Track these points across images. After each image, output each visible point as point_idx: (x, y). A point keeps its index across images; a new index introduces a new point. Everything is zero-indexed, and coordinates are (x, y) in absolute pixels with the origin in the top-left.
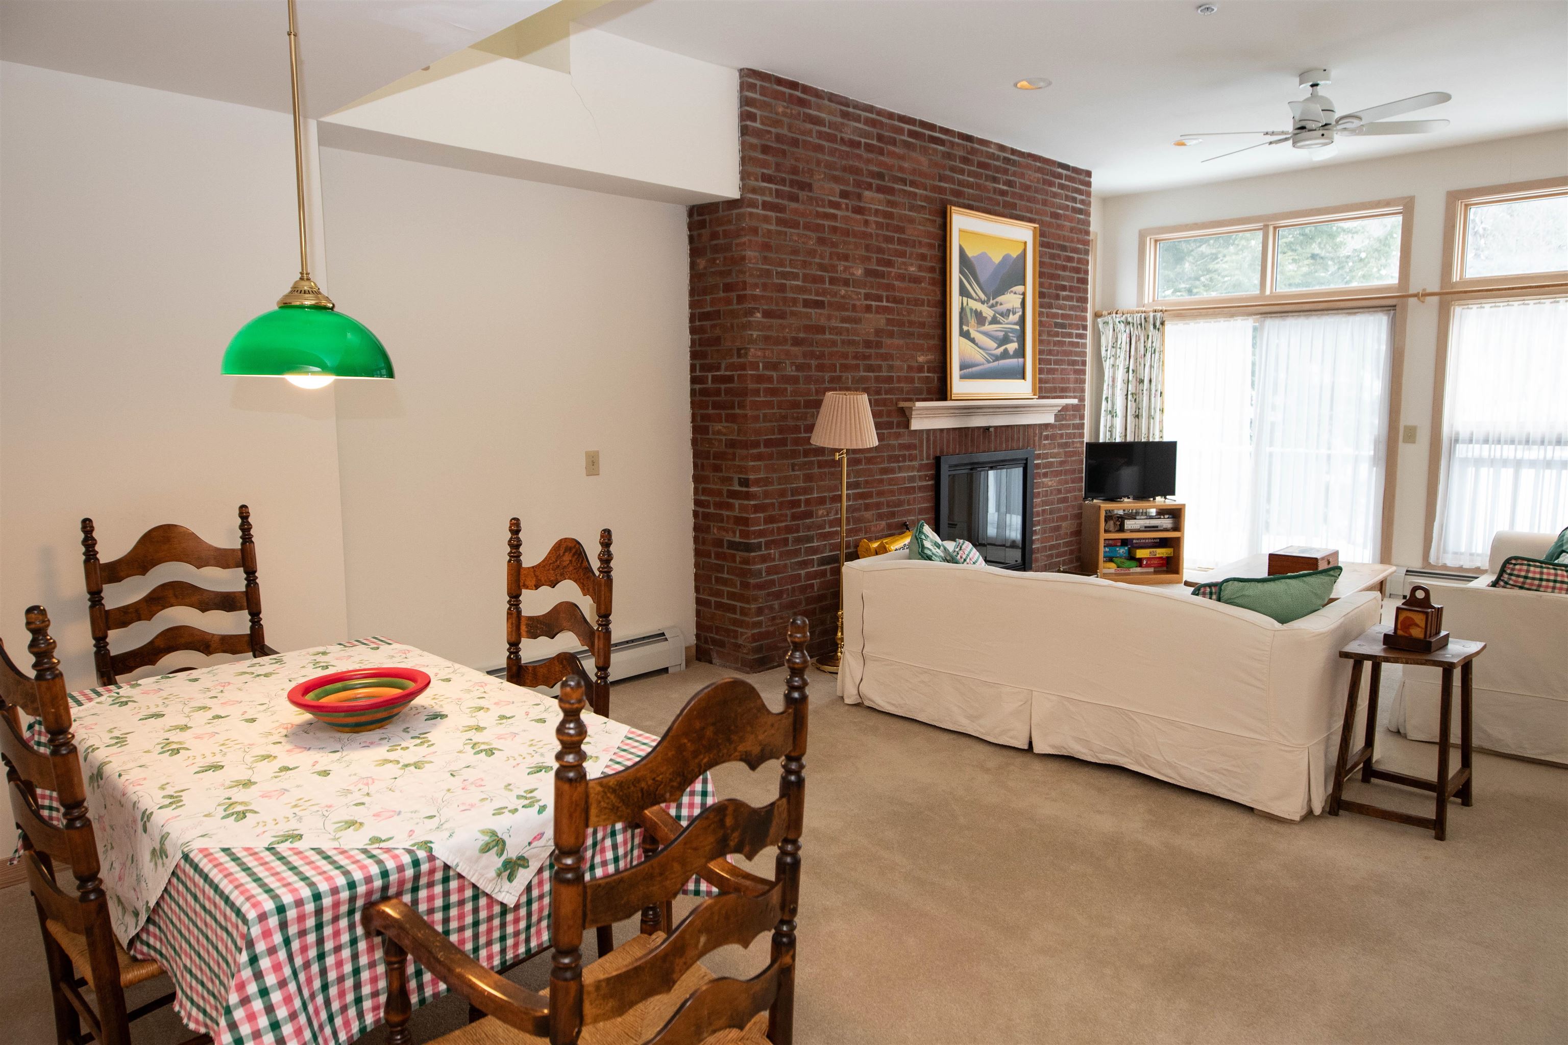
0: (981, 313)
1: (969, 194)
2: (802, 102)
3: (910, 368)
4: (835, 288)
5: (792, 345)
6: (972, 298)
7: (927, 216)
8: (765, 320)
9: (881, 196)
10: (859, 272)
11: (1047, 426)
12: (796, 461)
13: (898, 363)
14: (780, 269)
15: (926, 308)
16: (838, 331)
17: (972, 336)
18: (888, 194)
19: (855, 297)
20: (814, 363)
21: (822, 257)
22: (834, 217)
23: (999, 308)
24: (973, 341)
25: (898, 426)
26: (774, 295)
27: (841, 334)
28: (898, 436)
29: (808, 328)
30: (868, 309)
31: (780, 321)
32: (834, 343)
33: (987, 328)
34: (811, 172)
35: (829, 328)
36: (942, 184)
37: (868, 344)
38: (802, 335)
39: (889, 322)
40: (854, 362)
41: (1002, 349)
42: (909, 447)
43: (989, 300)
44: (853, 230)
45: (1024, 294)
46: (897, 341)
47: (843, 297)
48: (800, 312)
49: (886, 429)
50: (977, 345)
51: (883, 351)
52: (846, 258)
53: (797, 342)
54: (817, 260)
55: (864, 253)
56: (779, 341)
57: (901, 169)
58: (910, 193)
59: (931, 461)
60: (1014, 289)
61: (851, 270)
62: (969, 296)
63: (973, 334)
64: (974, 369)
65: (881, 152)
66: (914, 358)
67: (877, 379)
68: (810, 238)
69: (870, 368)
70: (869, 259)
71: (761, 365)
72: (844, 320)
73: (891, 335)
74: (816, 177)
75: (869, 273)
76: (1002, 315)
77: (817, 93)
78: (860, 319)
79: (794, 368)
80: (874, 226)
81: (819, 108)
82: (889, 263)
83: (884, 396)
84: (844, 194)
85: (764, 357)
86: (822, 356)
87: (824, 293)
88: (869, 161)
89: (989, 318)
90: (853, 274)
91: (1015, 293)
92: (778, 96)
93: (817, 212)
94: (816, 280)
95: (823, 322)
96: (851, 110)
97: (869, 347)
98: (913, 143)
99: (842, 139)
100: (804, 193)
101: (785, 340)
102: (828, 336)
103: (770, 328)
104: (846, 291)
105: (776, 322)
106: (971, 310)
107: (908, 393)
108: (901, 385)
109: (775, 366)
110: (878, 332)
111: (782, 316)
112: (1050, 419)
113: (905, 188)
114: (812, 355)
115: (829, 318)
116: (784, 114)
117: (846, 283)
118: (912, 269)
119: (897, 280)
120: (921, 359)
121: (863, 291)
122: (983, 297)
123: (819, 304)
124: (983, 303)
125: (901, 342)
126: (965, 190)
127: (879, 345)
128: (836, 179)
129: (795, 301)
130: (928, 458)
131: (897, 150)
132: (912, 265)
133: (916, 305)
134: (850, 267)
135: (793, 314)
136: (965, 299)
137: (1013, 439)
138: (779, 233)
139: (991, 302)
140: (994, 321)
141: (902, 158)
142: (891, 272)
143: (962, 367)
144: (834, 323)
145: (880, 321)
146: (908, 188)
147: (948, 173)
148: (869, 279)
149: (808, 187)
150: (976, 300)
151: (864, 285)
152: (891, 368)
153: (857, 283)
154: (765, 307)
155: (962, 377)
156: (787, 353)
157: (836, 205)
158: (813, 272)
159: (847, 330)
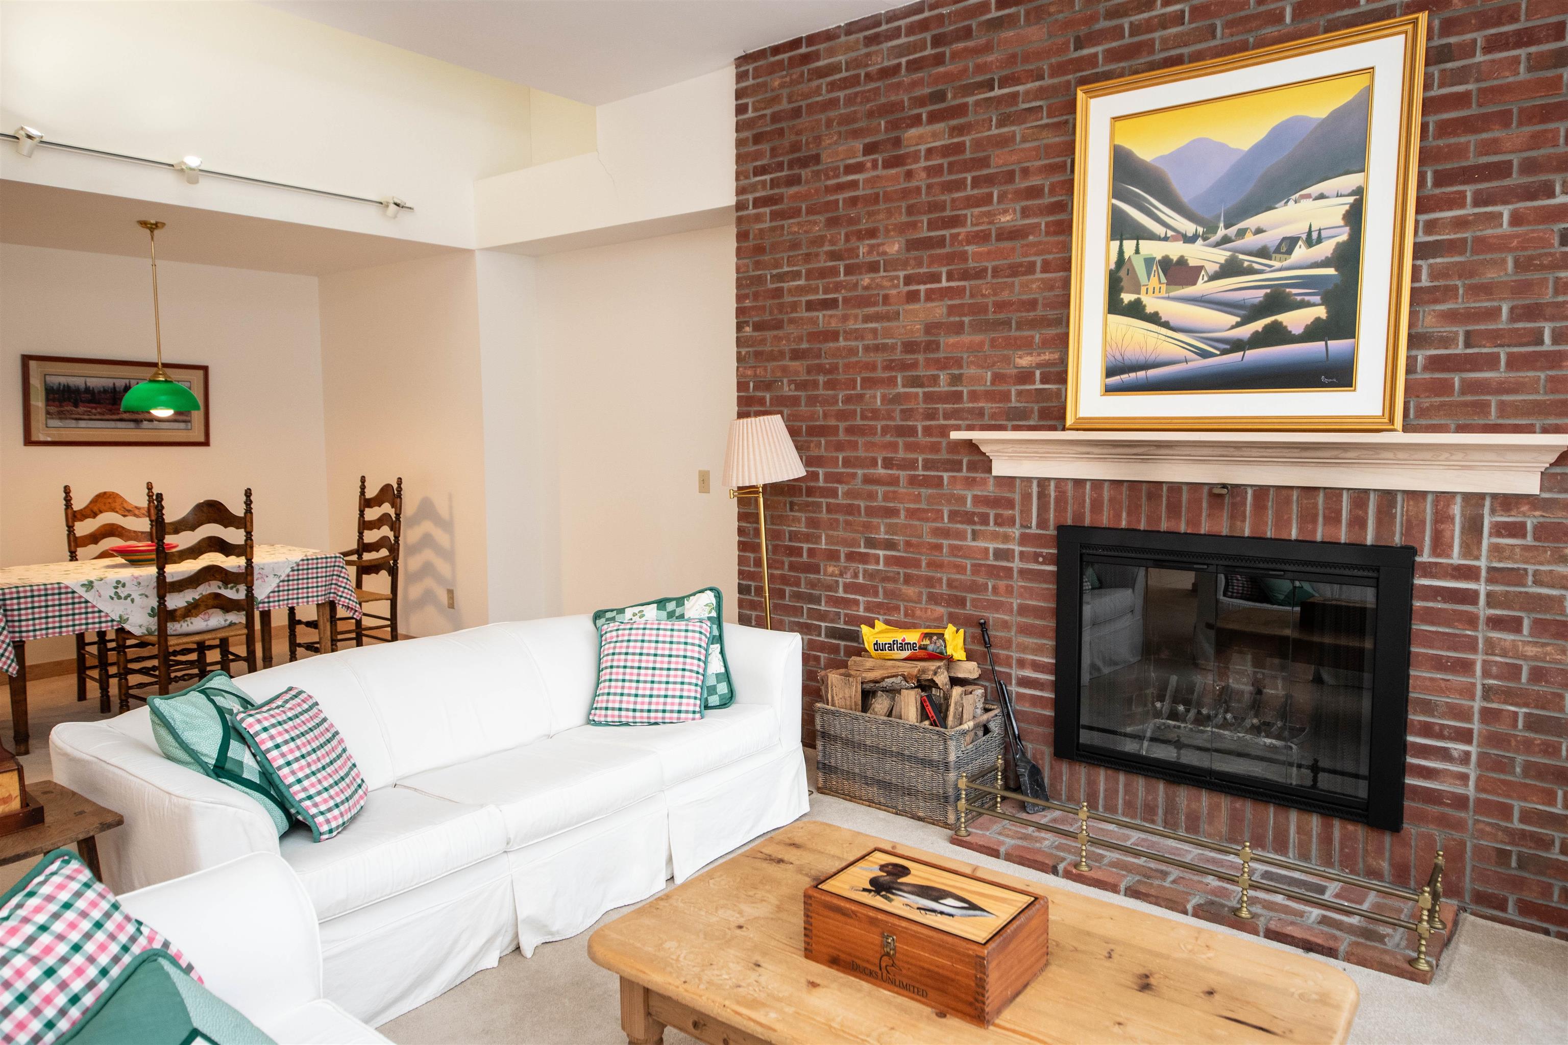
0: (1182, 261)
1: (1164, 40)
2: (806, 59)
3: (998, 378)
4: (853, 278)
5: (792, 359)
6: (1152, 237)
7: (1045, 121)
8: (756, 334)
9: (939, 126)
10: (894, 247)
11: (1506, 502)
12: (795, 500)
13: (972, 371)
14: (775, 272)
15: (1039, 275)
16: (858, 335)
17: (1149, 310)
18: (953, 118)
19: (886, 283)
20: (821, 379)
21: (832, 243)
22: (854, 185)
23: (1250, 240)
24: (1154, 319)
25: (972, 467)
26: (769, 303)
27: (863, 338)
28: (970, 483)
29: (814, 336)
30: (913, 297)
31: (775, 333)
32: (853, 351)
33: (1202, 287)
34: (818, 139)
35: (845, 332)
36: (1086, 52)
37: (910, 347)
38: (804, 345)
39: (951, 310)
40: (886, 375)
41: (1259, 325)
42: (995, 502)
43: (1211, 229)
44: (885, 193)
45: (1359, 192)
46: (966, 338)
47: (866, 288)
48: (801, 318)
49: (946, 470)
50: (1166, 325)
51: (941, 355)
52: (872, 233)
53: (797, 355)
54: (827, 248)
55: (904, 218)
56: (772, 357)
57: (979, 69)
58: (999, 100)
59: (1052, 532)
60: (1315, 190)
61: (881, 249)
62: (1141, 234)
63: (1151, 304)
64: (1152, 373)
65: (939, 60)
66: (1007, 360)
67: (928, 397)
68: (815, 223)
69: (916, 382)
70: (914, 225)
71: (751, 385)
72: (867, 319)
73: (958, 328)
74: (827, 142)
75: (912, 245)
76: (1263, 253)
77: (828, 36)
78: (898, 313)
79: (793, 386)
80: (923, 175)
81: (831, 52)
82: (955, 221)
83: (942, 422)
84: (870, 149)
85: (755, 375)
86: (833, 369)
87: (838, 287)
88: (914, 84)
89: (1212, 268)
90: (885, 253)
91: (1322, 196)
92: (772, 69)
93: (826, 187)
94: (823, 273)
95: (834, 325)
96: (884, 27)
97: (912, 351)
98: (1009, 15)
99: (867, 75)
100: (808, 170)
101: (782, 354)
102: (842, 343)
103: (763, 341)
104: (873, 279)
105: (769, 334)
106: (1149, 262)
107: (993, 416)
108: (980, 405)
109: (768, 386)
110: (930, 328)
111: (778, 325)
112: (1530, 485)
113: (992, 94)
114: (820, 369)
115: (845, 318)
116: (782, 86)
117: (873, 267)
118: (1005, 219)
119: (969, 243)
120: (1025, 361)
121: (901, 274)
122: (1189, 228)
123: (830, 304)
124: (1190, 240)
125: (978, 338)
126: (1157, 35)
127: (933, 346)
128: (856, 134)
129: (794, 306)
130: (1042, 523)
131: (970, 44)
132: (1005, 211)
133: (1014, 274)
134: (879, 245)
135: (792, 321)
136: (1129, 246)
137: (1333, 518)
138: (772, 229)
139: (1221, 232)
140: (1230, 269)
141: (987, 48)
142: (959, 234)
143: (1111, 372)
144: (851, 325)
145: (939, 310)
146: (997, 92)
147: (1103, 24)
148: (914, 253)
149: (817, 159)
150: (1166, 239)
151: (905, 264)
152: (956, 380)
153: (892, 265)
154: (756, 319)
155: (1110, 390)
156: (784, 369)
157: (859, 168)
158: (822, 264)
159: (874, 331)
